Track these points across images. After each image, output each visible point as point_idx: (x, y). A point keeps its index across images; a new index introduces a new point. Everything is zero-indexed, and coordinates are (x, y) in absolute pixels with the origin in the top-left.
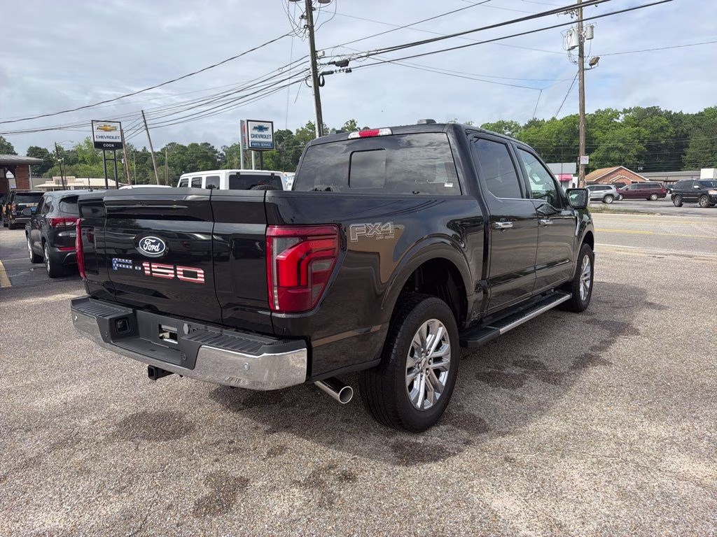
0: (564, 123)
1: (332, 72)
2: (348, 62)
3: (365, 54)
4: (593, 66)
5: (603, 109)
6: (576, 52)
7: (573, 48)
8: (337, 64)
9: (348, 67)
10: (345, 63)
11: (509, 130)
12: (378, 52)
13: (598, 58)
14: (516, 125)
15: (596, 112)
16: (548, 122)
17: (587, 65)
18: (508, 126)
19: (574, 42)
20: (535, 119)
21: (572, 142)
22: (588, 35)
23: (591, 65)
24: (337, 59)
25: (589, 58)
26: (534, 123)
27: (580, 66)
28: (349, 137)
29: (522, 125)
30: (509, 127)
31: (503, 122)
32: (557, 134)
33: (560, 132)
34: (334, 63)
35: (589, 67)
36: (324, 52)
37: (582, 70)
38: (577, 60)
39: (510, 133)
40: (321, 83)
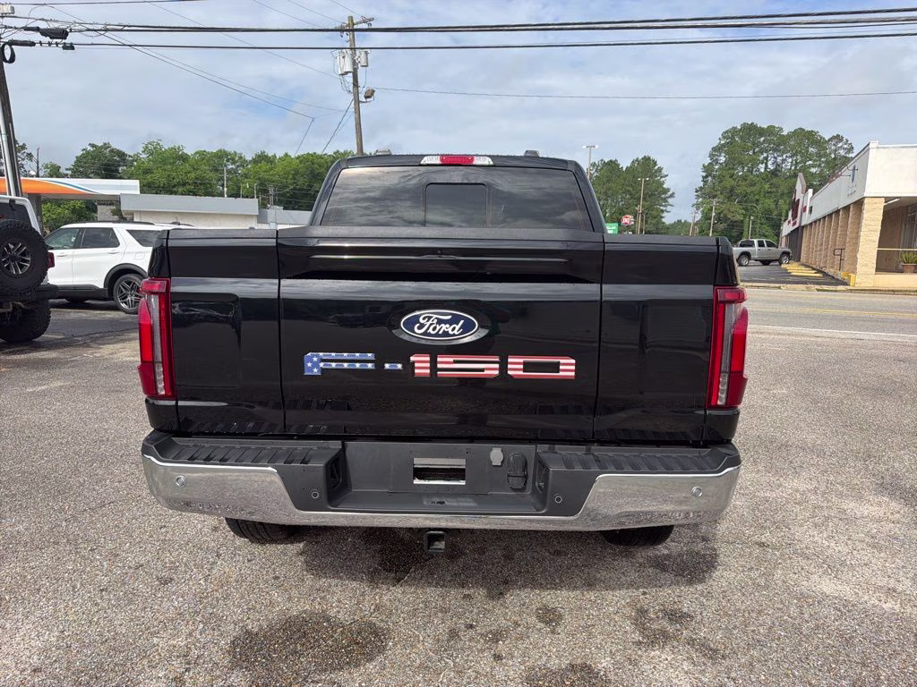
0: (301, 162)
1: (32, 44)
2: (67, 34)
3: (100, 27)
4: (368, 100)
5: (342, 151)
6: (349, 78)
7: (347, 73)
8: (44, 33)
9: (66, 41)
10: (63, 34)
11: (232, 164)
12: (122, 29)
13: (373, 91)
14: (241, 158)
15: (335, 153)
16: (280, 158)
17: (362, 98)
18: (231, 157)
19: (348, 68)
20: (263, 153)
21: (311, 186)
22: (363, 63)
23: (366, 97)
24: (43, 25)
25: (365, 89)
26: (262, 158)
27: (355, 96)
28: (422, 162)
29: (249, 158)
30: (233, 159)
31: (224, 151)
32: (294, 175)
33: (297, 173)
34: (37, 29)
35: (364, 100)
36: (13, 9)
37: (357, 102)
38: (351, 89)
39: (233, 166)
40: (8, 58)
